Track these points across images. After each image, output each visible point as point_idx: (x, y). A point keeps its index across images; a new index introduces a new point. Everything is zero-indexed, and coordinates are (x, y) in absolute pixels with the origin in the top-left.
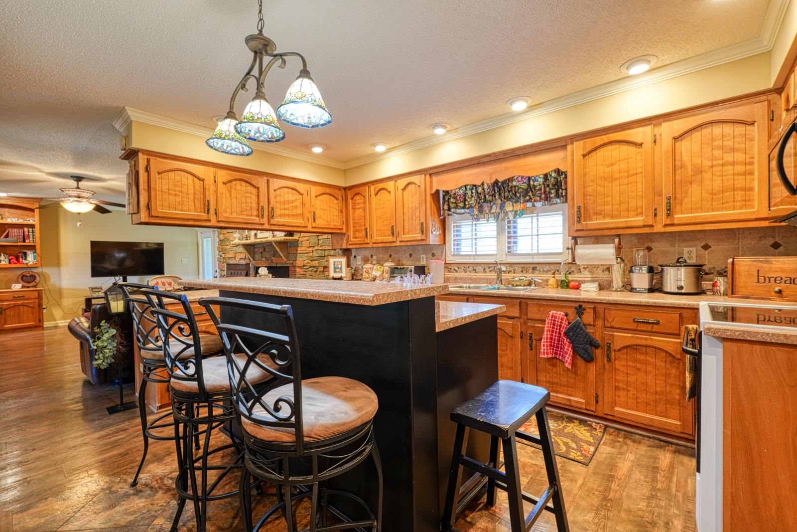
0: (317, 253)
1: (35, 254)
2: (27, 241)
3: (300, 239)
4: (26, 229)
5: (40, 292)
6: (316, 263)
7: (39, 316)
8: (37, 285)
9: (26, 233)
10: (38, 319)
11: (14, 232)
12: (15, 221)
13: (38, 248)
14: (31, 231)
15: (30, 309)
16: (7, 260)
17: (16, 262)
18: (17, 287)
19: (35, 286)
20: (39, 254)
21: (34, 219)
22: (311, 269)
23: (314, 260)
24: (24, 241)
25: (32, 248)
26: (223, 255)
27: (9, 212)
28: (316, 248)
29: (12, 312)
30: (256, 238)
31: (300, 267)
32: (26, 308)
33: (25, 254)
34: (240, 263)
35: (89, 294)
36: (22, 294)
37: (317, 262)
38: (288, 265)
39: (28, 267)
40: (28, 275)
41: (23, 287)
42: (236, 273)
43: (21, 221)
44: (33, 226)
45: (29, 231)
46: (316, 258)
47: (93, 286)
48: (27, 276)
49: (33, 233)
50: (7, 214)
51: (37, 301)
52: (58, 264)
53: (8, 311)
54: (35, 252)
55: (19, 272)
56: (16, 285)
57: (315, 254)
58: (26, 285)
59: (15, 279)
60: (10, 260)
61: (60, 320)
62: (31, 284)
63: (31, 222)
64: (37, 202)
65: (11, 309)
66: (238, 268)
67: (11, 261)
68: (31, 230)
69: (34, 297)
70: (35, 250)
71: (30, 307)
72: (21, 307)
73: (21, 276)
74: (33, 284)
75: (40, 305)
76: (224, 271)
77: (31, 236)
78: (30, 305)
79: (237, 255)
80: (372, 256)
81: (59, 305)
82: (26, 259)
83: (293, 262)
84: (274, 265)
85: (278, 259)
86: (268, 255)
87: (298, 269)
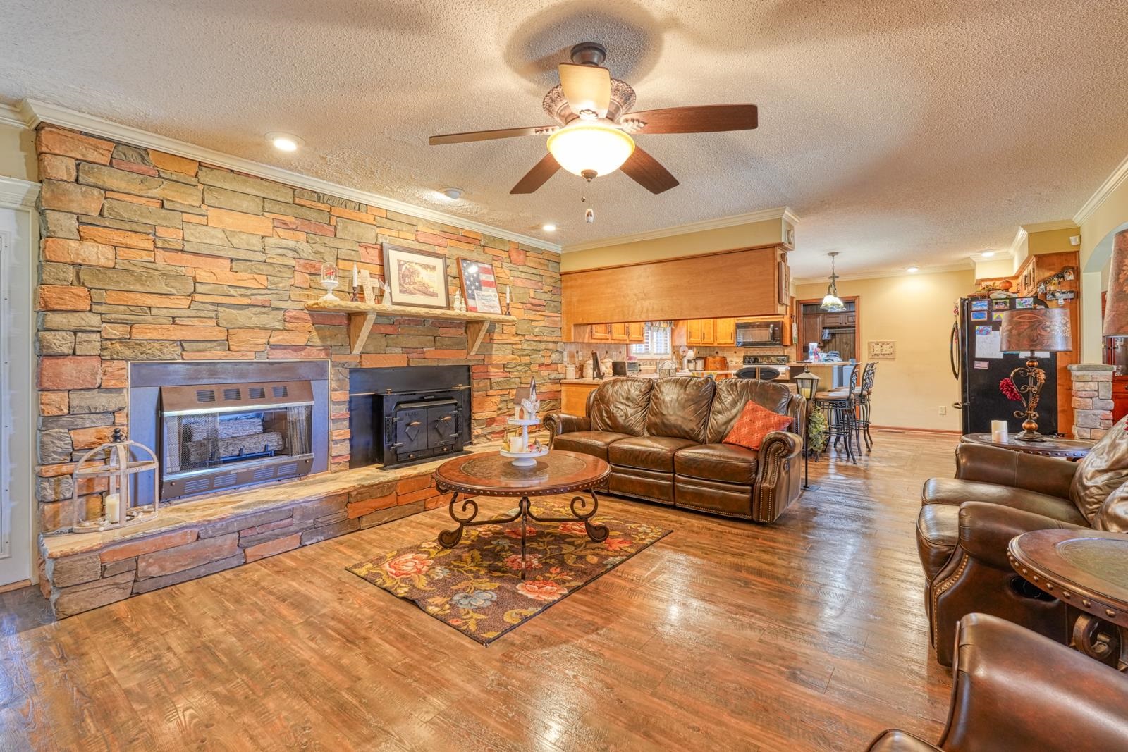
0: (529, 345)
6: (526, 359)
22: (519, 368)
23: (523, 355)
28: (527, 337)
31: (496, 366)
37: (528, 357)
38: (469, 363)
46: (527, 352)
57: (525, 346)
79: (241, 335)
80: (577, 352)
83: (482, 357)
84: (429, 364)
85: (446, 351)
86: (412, 342)
87: (493, 370)
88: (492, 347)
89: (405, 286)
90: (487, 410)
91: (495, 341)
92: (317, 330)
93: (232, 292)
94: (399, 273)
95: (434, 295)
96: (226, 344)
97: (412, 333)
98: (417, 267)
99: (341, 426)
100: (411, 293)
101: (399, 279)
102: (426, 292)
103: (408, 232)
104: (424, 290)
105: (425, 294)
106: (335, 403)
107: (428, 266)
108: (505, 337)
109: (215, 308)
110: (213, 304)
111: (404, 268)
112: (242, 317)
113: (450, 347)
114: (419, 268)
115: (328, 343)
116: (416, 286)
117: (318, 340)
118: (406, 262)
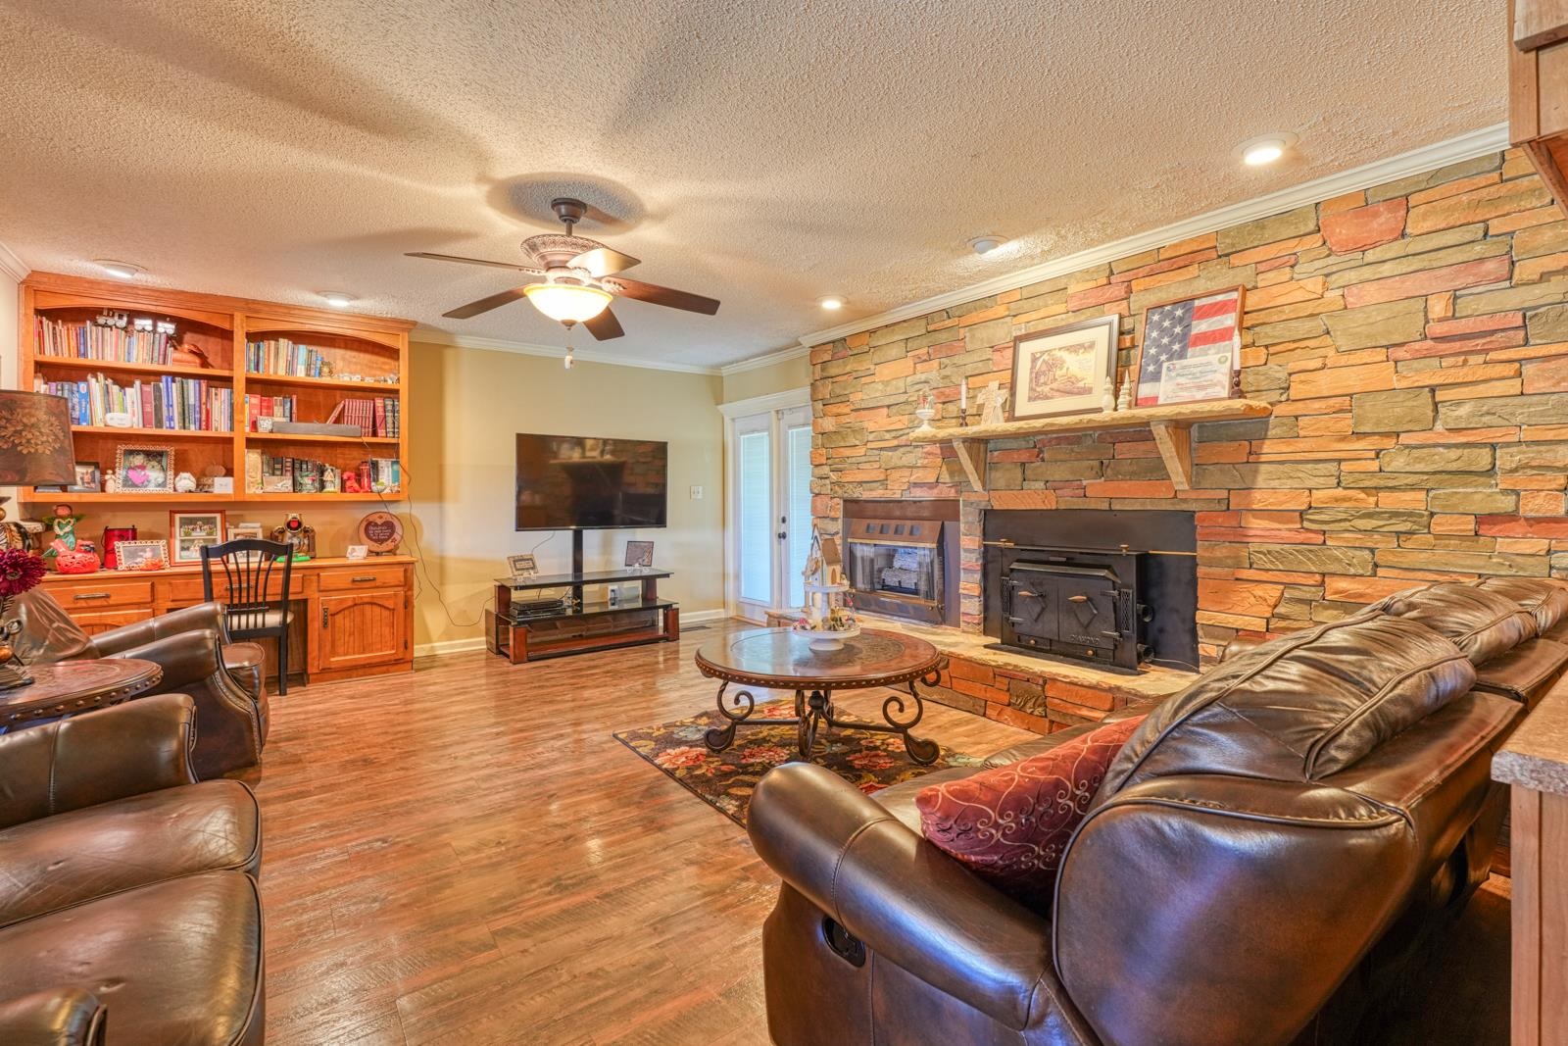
1: (395, 467)
2: (381, 432)
3: (1278, 410)
4: (379, 403)
5: (407, 567)
6: (1405, 501)
7: (405, 634)
8: (397, 547)
9: (380, 412)
10: (402, 641)
11: (356, 407)
12: (355, 380)
13: (404, 451)
14: (389, 408)
15: (386, 613)
16: (338, 481)
17: (356, 485)
18: (358, 553)
19: (392, 552)
20: (407, 468)
21: (394, 375)
22: (1361, 524)
24: (375, 434)
25: (391, 450)
26: (834, 477)
27: (343, 359)
28: (1406, 439)
29: (347, 621)
30: (1012, 418)
31: (1272, 514)
32: (377, 610)
33: (375, 465)
34: (907, 497)
35: (507, 574)
36: (371, 573)
37: (1422, 495)
38: (1193, 507)
39: (383, 501)
40: (379, 522)
41: (370, 552)
42: (907, 530)
43: (369, 382)
44: (393, 393)
45: (385, 407)
46: (1407, 478)
47: (517, 553)
48: (376, 525)
49: (393, 412)
50: (340, 364)
51: (401, 592)
52: (439, 496)
53: (339, 617)
54: (397, 462)
55: (360, 514)
56: (356, 547)
57: (1399, 462)
58: (376, 547)
59: (350, 531)
60: (343, 482)
61: (439, 640)
62: (385, 547)
63: (390, 384)
64: (403, 330)
65: (346, 612)
66: (897, 513)
67: (348, 484)
68: (389, 403)
69: (394, 582)
70: (398, 457)
71: (388, 609)
72: (368, 608)
73: (365, 524)
74: (388, 545)
75: (408, 604)
76: (835, 519)
77: (390, 420)
78: (386, 604)
79: (895, 475)
81: (440, 599)
82: (376, 480)
83: (1224, 494)
84: (1093, 506)
85: (1125, 485)
86: (1059, 473)
87: (1256, 525)
88: (1256, 472)
89: (1038, 389)
90: (1239, 610)
91: (1263, 458)
92: (947, 464)
93: (888, 436)
94: (1031, 373)
95: (1087, 391)
96: (884, 482)
97: (1059, 457)
98: (1058, 354)
99: (971, 580)
100: (1047, 398)
101: (1031, 380)
102: (1073, 389)
103: (1055, 303)
104: (1069, 387)
105: (1070, 393)
106: (966, 550)
107: (1081, 346)
108: (1302, 445)
109: (877, 452)
110: (877, 449)
111: (1039, 363)
112: (895, 458)
113: (1133, 475)
114: (1064, 355)
115: (956, 478)
116: (1055, 385)
117: (947, 476)
118: (1043, 353)
